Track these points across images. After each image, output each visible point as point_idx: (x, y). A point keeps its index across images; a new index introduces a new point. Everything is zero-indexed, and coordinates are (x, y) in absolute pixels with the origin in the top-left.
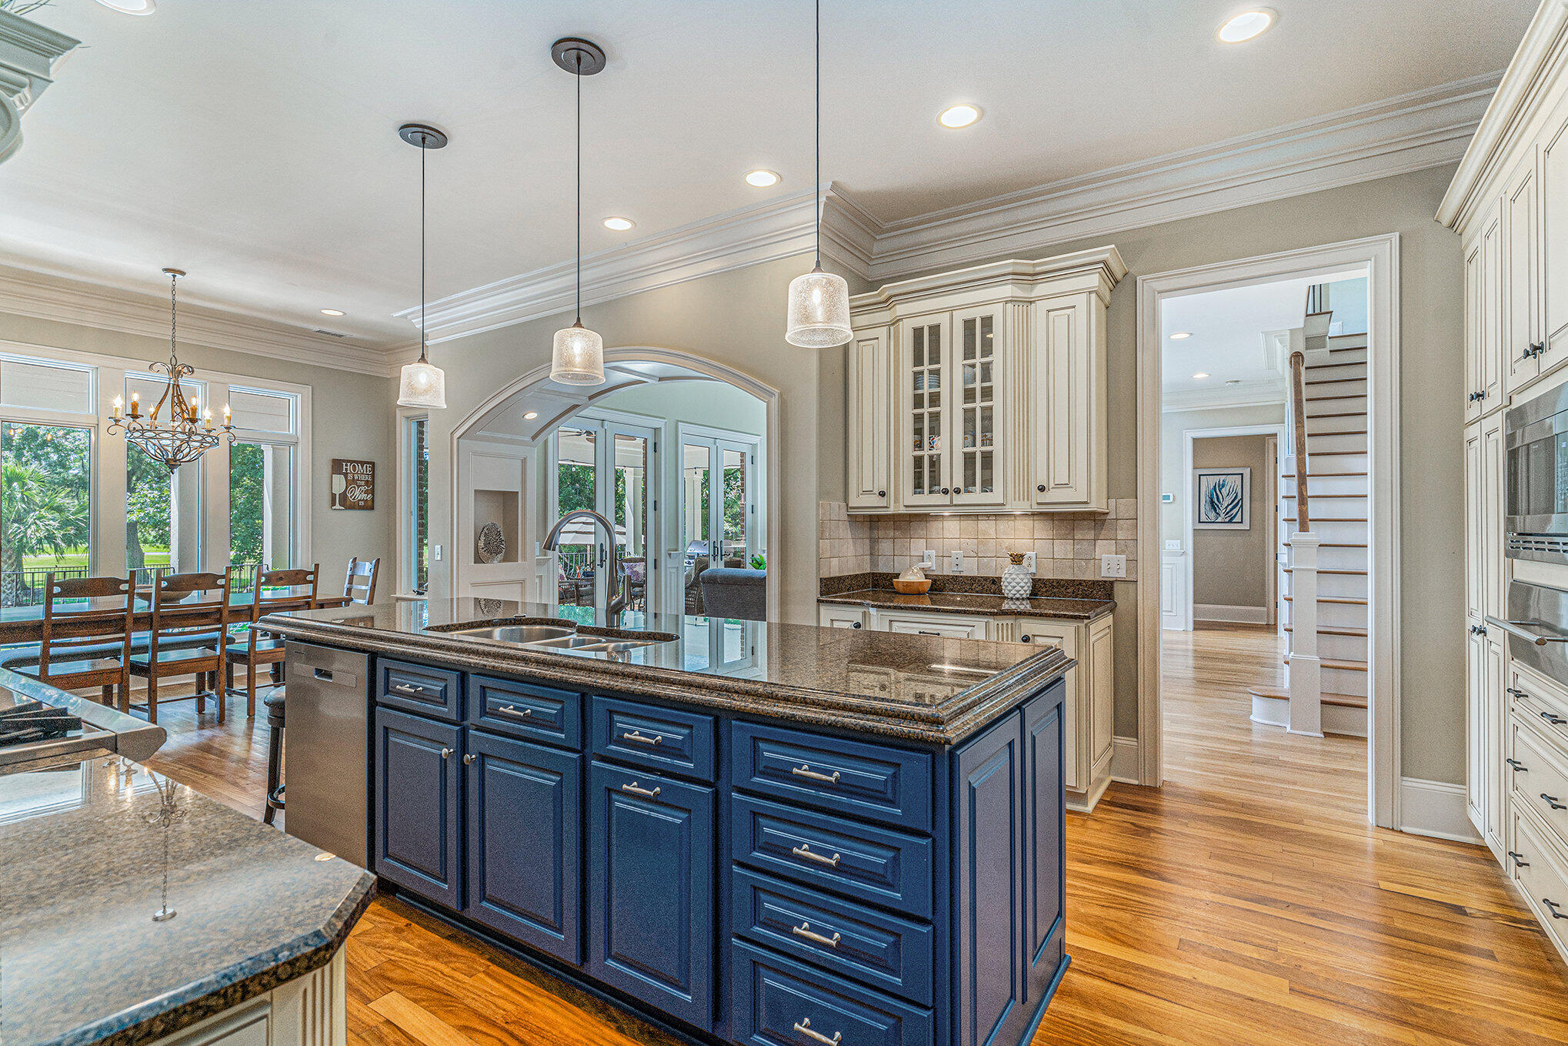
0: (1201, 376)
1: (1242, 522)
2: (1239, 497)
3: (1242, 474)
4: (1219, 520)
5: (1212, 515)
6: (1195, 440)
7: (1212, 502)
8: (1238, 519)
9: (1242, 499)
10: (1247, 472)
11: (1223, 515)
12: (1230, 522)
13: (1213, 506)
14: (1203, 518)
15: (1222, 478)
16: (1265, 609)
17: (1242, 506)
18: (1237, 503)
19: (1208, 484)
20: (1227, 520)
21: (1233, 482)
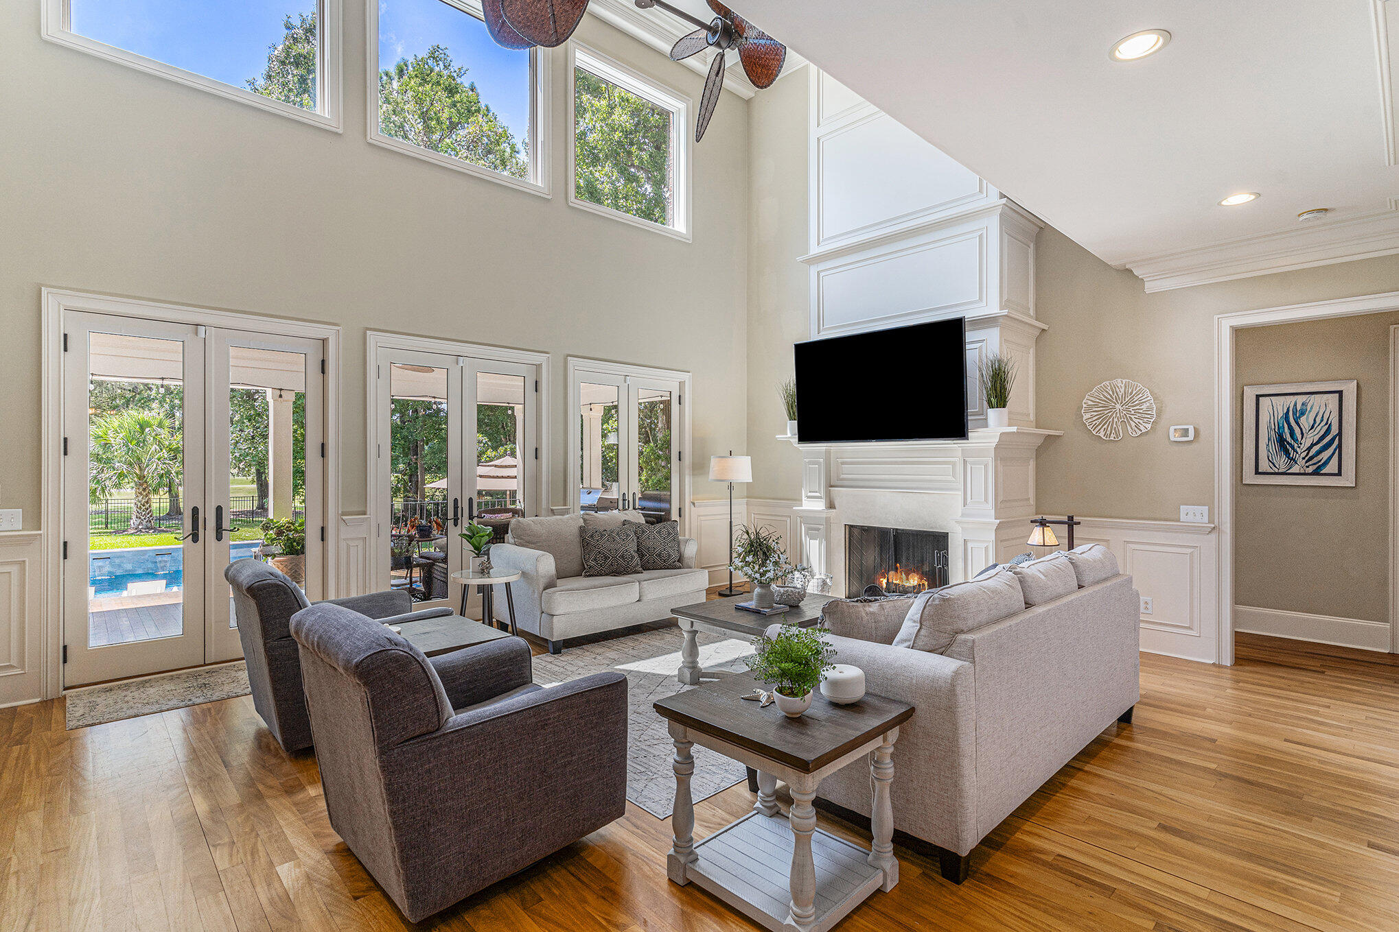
0: (1239, 199)
1: (1339, 474)
2: (1335, 430)
3: (1340, 393)
4: (1295, 469)
5: (1282, 462)
6: (1238, 332)
7: (1281, 441)
8: (1332, 467)
9: (1340, 434)
10: (1350, 389)
11: (1301, 462)
12: (1316, 473)
13: (1283, 445)
14: (1264, 465)
15: (1300, 400)
16: (1388, 626)
17: (1340, 446)
18: (1332, 440)
19: (1273, 410)
20: (1310, 470)
21: (1324, 406)
